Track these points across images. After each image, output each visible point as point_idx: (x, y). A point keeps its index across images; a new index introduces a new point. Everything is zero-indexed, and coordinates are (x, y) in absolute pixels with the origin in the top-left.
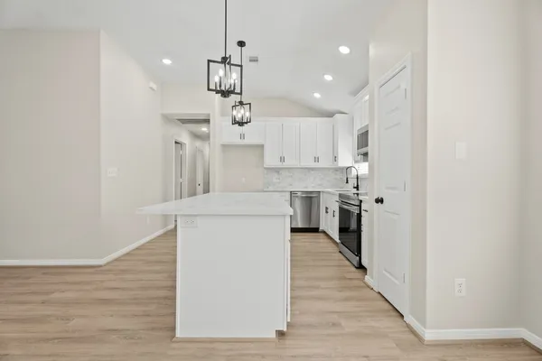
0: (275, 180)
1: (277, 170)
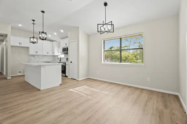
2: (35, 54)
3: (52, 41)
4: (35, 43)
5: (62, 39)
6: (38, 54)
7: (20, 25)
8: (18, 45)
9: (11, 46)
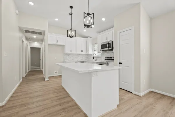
0: (67, 58)
1: (68, 54)
2: (69, 52)
3: (86, 37)
4: (73, 37)
5: (99, 32)
6: (72, 53)
7: (57, 19)
8: (55, 43)
9: (49, 44)
